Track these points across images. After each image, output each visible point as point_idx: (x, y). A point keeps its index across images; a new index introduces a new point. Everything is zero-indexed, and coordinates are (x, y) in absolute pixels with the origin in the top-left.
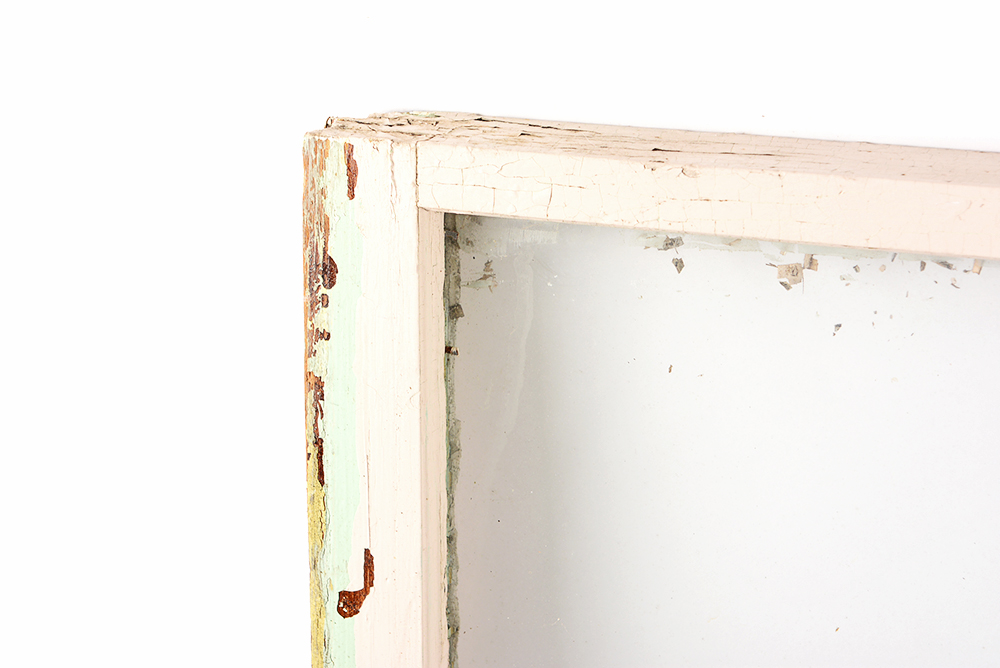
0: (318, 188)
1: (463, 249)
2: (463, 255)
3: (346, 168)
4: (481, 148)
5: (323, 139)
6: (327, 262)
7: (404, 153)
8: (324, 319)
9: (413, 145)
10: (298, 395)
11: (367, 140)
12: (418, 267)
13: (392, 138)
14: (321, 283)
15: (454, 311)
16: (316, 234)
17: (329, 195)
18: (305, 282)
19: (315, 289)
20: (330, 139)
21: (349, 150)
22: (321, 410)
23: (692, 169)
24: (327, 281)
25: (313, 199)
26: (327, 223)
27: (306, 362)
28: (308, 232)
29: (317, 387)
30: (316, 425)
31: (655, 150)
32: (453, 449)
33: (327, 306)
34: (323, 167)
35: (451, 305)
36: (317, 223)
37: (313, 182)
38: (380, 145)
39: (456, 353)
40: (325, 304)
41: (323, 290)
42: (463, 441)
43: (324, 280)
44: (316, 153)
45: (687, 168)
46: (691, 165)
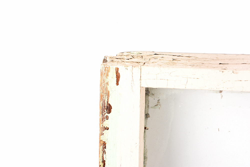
0: (106, 82)
1: (151, 97)
2: (150, 98)
3: (116, 75)
4: (163, 67)
5: (108, 66)
6: (108, 105)
7: (136, 70)
8: (106, 123)
9: (140, 67)
10: (97, 147)
11: (123, 66)
12: (140, 106)
13: (132, 65)
14: (106, 112)
15: (147, 116)
16: (105, 97)
17: (109, 84)
18: (100, 112)
19: (104, 114)
20: (111, 67)
21: (117, 70)
22: (105, 152)
23: (236, 71)
24: (108, 112)
25: (104, 86)
26: (108, 93)
27: (100, 137)
28: (101, 96)
29: (104, 145)
30: (103, 156)
31: (220, 64)
32: (145, 158)
33: (108, 119)
34: (107, 75)
35: (146, 114)
36: (105, 93)
37: (104, 80)
38: (128, 68)
39: (148, 129)
40: (107, 119)
41: (107, 114)
42: (148, 155)
43: (107, 111)
44: (105, 71)
45: (234, 71)
46: (235, 70)
